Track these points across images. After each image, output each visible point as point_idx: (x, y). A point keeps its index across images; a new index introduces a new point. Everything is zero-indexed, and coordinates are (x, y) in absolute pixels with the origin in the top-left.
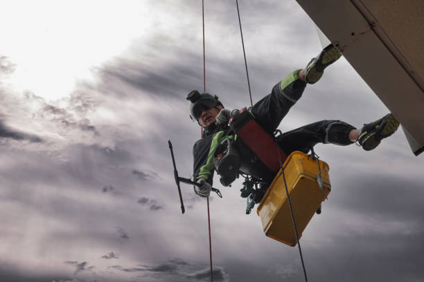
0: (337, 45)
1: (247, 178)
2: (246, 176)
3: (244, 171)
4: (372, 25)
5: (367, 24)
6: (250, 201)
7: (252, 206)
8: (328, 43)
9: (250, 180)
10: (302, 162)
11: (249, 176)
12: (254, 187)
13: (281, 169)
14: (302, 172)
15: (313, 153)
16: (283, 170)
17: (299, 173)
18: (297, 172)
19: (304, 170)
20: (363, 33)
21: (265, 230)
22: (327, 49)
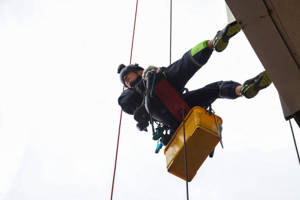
0: (240, 23)
1: (159, 125)
2: (158, 123)
3: (157, 119)
4: (270, 12)
5: (267, 10)
6: (159, 143)
7: (161, 147)
8: (233, 19)
9: (162, 126)
10: (200, 115)
11: (161, 124)
12: (164, 133)
13: (183, 122)
14: (199, 123)
15: (211, 109)
16: (184, 123)
17: (196, 124)
18: (195, 123)
19: (201, 122)
20: (262, 17)
21: (167, 167)
22: (231, 25)
